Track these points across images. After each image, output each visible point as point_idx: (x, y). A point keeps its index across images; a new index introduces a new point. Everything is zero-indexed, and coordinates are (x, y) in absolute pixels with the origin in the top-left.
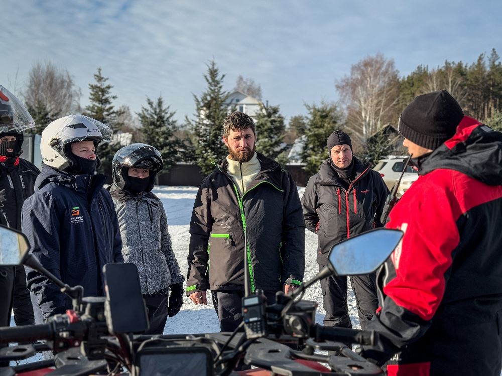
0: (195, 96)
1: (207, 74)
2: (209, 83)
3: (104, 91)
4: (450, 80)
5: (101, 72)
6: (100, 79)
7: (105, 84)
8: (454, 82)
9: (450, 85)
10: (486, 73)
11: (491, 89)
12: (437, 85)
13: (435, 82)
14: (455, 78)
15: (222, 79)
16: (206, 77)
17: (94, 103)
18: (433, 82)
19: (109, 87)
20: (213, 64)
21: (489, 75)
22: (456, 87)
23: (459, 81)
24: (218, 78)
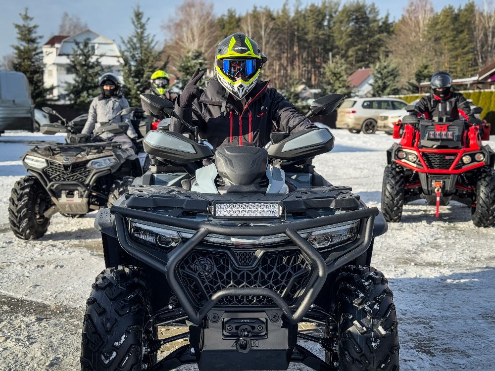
0: (122, 38)
1: (133, 16)
2: (135, 26)
3: (30, 31)
4: (263, 23)
5: (28, 11)
6: (26, 18)
7: (31, 24)
8: (266, 26)
9: (263, 28)
10: (291, 19)
11: (296, 33)
12: (251, 28)
13: (249, 25)
14: (267, 23)
15: (147, 21)
16: (132, 19)
17: (21, 42)
18: (247, 25)
19: (35, 27)
20: (138, 7)
21: (293, 20)
22: (268, 31)
23: (271, 25)
24: (143, 21)
